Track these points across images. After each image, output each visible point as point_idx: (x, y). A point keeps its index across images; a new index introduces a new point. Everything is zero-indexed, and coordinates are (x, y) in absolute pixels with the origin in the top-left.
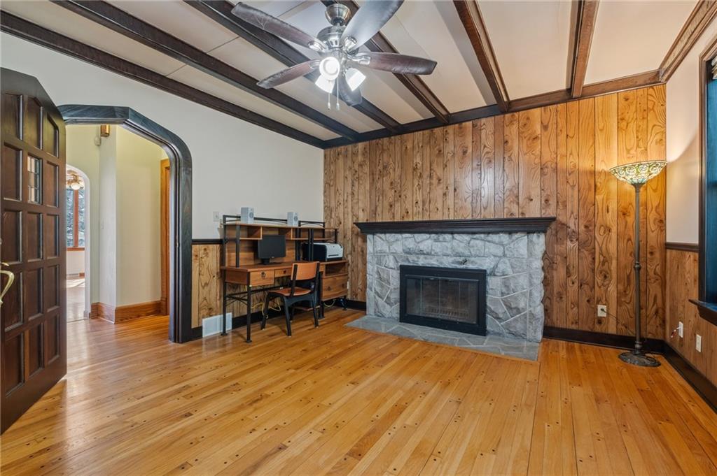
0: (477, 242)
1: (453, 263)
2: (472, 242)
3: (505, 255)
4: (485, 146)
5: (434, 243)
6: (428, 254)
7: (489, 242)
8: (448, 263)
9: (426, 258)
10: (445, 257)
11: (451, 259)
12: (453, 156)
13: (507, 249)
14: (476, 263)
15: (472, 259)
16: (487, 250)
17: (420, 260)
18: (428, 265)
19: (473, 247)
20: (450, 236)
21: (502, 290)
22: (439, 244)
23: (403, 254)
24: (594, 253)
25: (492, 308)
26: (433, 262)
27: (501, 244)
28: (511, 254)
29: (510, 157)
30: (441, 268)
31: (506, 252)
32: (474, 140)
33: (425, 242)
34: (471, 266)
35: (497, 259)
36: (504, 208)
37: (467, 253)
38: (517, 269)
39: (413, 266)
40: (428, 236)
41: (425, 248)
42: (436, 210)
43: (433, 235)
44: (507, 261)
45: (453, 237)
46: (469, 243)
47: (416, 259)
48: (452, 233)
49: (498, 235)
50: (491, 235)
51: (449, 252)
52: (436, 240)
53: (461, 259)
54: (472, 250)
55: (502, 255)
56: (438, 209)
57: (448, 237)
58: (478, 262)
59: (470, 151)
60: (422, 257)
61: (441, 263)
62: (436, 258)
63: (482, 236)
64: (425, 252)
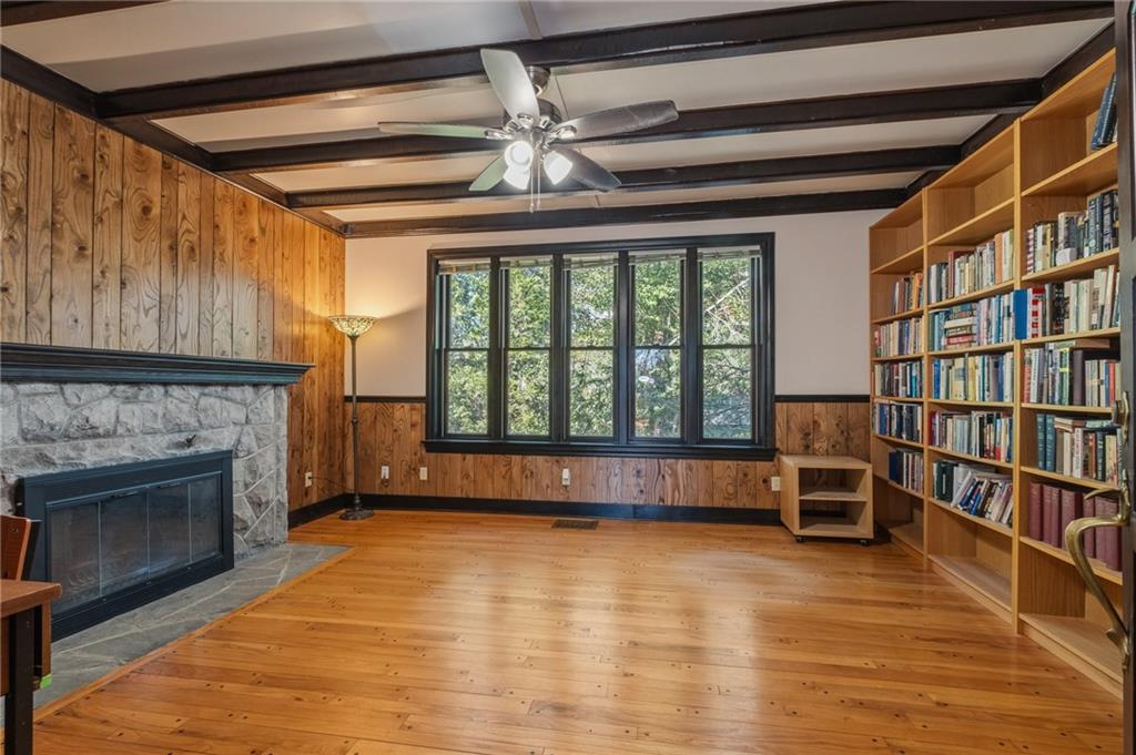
0: (212, 400)
1: (168, 448)
2: (204, 402)
3: (248, 421)
4: (184, 217)
5: (122, 406)
6: (107, 435)
7: (227, 399)
8: (157, 448)
9: (100, 446)
10: (149, 438)
11: (164, 440)
12: (120, 204)
13: (252, 411)
14: (210, 441)
15: (203, 433)
16: (225, 414)
17: (86, 454)
18: (108, 464)
19: (205, 410)
20: (161, 389)
21: (245, 481)
22: (135, 407)
23: (22, 446)
24: (303, 411)
25: (239, 514)
26: (122, 452)
27: (244, 403)
28: (257, 417)
29: (221, 254)
30: (144, 463)
31: (251, 416)
32: (165, 193)
33: (101, 404)
34: (204, 448)
35: (238, 428)
36: (213, 341)
37: (193, 423)
38: (265, 442)
39: (63, 474)
40: (106, 389)
41: (104, 419)
42: (71, 322)
43: (121, 388)
44: (251, 432)
45: (166, 392)
46: (197, 405)
47: (73, 454)
48: (165, 384)
49: (240, 389)
50: (230, 388)
51: (159, 425)
52: (127, 400)
53: (182, 438)
54: (202, 416)
55: (244, 421)
56: (76, 321)
57: (158, 391)
58: (213, 437)
59: (156, 211)
60: (89, 443)
61: (142, 451)
62: (128, 442)
63: (219, 389)
64: (101, 431)
